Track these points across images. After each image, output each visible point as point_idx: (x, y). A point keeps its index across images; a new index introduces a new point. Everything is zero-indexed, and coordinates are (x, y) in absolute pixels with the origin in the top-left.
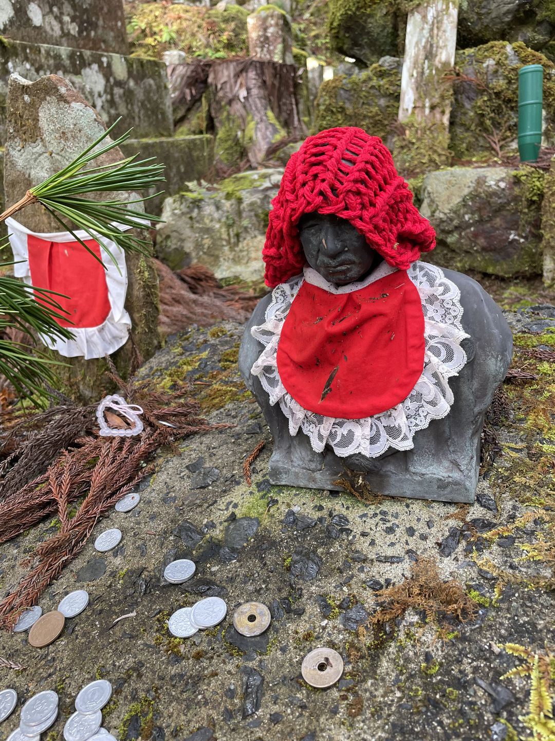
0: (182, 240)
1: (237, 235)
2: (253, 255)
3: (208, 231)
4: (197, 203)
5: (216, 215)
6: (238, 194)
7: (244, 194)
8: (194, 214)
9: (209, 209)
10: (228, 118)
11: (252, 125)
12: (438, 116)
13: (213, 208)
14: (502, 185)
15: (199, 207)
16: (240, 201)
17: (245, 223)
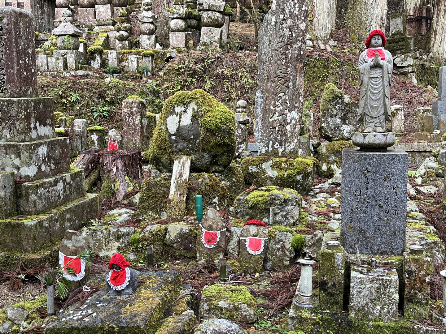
0: (89, 243)
1: (108, 242)
2: (113, 248)
3: (98, 240)
4: (95, 231)
5: (101, 235)
6: (109, 228)
7: (111, 228)
8: (94, 235)
9: (99, 233)
10: (108, 178)
11: (118, 183)
12: (182, 197)
13: (100, 233)
14: (187, 231)
15: (95, 232)
16: (110, 231)
17: (111, 238)
